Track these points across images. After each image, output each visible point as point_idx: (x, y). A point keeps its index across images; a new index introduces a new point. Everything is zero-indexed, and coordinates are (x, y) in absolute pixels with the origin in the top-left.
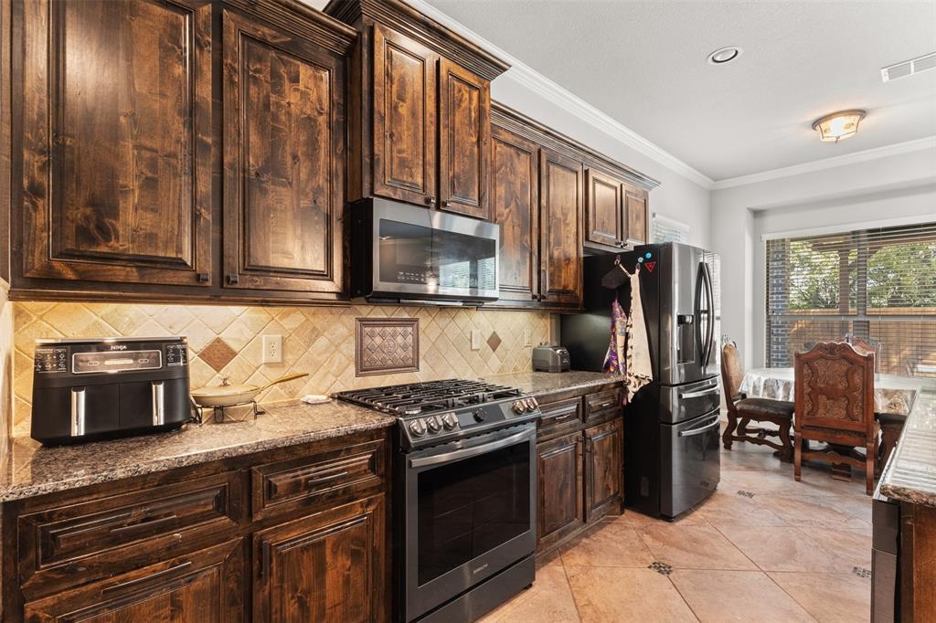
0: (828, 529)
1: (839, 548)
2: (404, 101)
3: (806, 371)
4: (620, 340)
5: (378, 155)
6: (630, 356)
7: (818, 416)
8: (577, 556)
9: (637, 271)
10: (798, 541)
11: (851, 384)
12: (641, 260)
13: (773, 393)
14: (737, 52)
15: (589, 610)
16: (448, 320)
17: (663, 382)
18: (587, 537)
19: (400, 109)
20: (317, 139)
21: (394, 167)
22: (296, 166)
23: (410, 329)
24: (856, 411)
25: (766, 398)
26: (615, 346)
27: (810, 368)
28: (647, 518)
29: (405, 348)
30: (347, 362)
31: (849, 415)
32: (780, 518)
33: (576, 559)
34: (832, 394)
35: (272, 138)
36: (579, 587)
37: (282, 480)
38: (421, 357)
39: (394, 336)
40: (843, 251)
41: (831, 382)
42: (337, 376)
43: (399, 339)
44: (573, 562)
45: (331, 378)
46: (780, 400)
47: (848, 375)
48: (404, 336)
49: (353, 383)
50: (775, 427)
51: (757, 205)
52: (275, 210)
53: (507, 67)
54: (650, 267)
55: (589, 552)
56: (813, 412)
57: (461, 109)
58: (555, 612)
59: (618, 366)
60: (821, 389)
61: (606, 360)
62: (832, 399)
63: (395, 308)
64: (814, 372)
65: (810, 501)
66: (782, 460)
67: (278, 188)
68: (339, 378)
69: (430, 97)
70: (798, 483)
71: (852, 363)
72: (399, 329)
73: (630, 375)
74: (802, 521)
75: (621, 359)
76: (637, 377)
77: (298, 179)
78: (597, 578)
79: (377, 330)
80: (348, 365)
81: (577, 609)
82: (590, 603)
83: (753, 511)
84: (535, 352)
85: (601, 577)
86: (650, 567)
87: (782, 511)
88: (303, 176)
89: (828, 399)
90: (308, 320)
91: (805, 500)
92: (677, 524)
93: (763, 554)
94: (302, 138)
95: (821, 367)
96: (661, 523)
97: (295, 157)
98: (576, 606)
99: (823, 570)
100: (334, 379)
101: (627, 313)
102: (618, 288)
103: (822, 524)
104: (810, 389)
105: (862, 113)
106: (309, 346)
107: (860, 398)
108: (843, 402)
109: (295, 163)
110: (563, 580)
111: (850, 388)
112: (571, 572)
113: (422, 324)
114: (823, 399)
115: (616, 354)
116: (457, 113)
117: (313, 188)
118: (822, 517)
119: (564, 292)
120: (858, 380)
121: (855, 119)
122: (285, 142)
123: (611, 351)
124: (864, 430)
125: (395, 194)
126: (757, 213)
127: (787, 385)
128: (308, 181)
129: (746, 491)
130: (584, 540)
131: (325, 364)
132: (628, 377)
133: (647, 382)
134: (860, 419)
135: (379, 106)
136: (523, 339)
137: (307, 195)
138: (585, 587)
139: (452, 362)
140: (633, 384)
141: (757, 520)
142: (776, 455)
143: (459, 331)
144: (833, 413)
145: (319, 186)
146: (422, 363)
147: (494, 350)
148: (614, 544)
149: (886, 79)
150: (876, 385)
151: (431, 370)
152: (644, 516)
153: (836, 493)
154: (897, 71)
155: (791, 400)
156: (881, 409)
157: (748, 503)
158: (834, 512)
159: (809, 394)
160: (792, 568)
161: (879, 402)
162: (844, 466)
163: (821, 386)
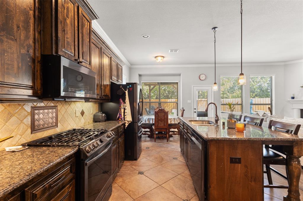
1: (168, 155)
2: (68, 18)
3: (157, 115)
4: (122, 110)
5: (60, 38)
6: (126, 115)
8: (119, 179)
9: (127, 90)
10: (162, 156)
12: (128, 87)
13: (149, 122)
14: (148, 36)
15: (131, 192)
16: (68, 106)
17: (134, 122)
18: (118, 172)
19: (67, 21)
20: (29, 21)
21: (65, 44)
22: (19, 32)
23: (54, 110)
24: (165, 124)
25: (148, 123)
26: (121, 113)
28: (130, 161)
29: (52, 118)
30: (27, 128)
31: (164, 125)
32: (157, 152)
33: (119, 180)
34: (161, 120)
35: (6, 14)
36: (125, 187)
37: (38, 190)
38: (58, 121)
39: (48, 113)
40: (150, 86)
41: (161, 118)
42: (21, 135)
43: (50, 115)
44: (119, 181)
45: (19, 137)
46: (151, 123)
47: (164, 116)
48: (52, 113)
49: (30, 137)
50: (148, 130)
51: (140, 73)
52: (7, 52)
53: (98, 18)
54: (131, 89)
55: (121, 176)
56: (158, 125)
57: (85, 28)
58: (122, 198)
59: (122, 118)
61: (118, 117)
63: (48, 101)
64: (158, 115)
65: (160, 146)
66: (150, 138)
67: (10, 41)
68: (23, 136)
69: (76, 19)
70: (155, 143)
71: (165, 113)
72: (50, 111)
73: (126, 121)
74: (161, 151)
75: (123, 116)
76: (128, 121)
77: (20, 39)
78: (128, 183)
79: (41, 111)
80: (27, 129)
81: (128, 194)
82: (130, 191)
83: (151, 152)
84: (94, 116)
85: (129, 182)
86: (138, 174)
87: (156, 150)
88: (22, 37)
89: (161, 122)
90: (5, 108)
92: (138, 160)
93: (158, 161)
94: (22, 19)
95: (159, 114)
96: (134, 161)
97: (18, 27)
98: (127, 193)
99: (169, 160)
100: (20, 137)
101: (125, 102)
102: (122, 95)
103: (164, 151)
105: (163, 57)
106: (6, 122)
107: (166, 121)
108: (163, 122)
109: (18, 30)
110: (119, 188)
111: (164, 119)
112: (120, 184)
113: (59, 108)
115: (121, 115)
116: (84, 29)
117: (27, 45)
118: (163, 149)
119: (106, 96)
120: (166, 117)
122: (13, 18)
123: (119, 114)
124: (166, 128)
125: (65, 55)
126: (140, 75)
127: (153, 119)
128: (25, 40)
129: (147, 147)
130: (118, 174)
131: (15, 130)
132: (125, 121)
133: (130, 122)
135: (60, 17)
136: (90, 111)
137: (24, 47)
138: (126, 187)
139: (69, 123)
140: (127, 123)
141: (153, 154)
142: (148, 137)
143: (72, 110)
144: (161, 125)
145: (30, 44)
146: (59, 124)
147: (82, 116)
148: (126, 171)
149: (169, 52)
150: (169, 118)
151: (62, 126)
152: (129, 161)
154: (172, 51)
155: (154, 123)
156: (169, 123)
157: (149, 150)
158: (164, 147)
159: (157, 121)
160: (164, 162)
161: (169, 121)
162: (162, 137)
163: (159, 119)
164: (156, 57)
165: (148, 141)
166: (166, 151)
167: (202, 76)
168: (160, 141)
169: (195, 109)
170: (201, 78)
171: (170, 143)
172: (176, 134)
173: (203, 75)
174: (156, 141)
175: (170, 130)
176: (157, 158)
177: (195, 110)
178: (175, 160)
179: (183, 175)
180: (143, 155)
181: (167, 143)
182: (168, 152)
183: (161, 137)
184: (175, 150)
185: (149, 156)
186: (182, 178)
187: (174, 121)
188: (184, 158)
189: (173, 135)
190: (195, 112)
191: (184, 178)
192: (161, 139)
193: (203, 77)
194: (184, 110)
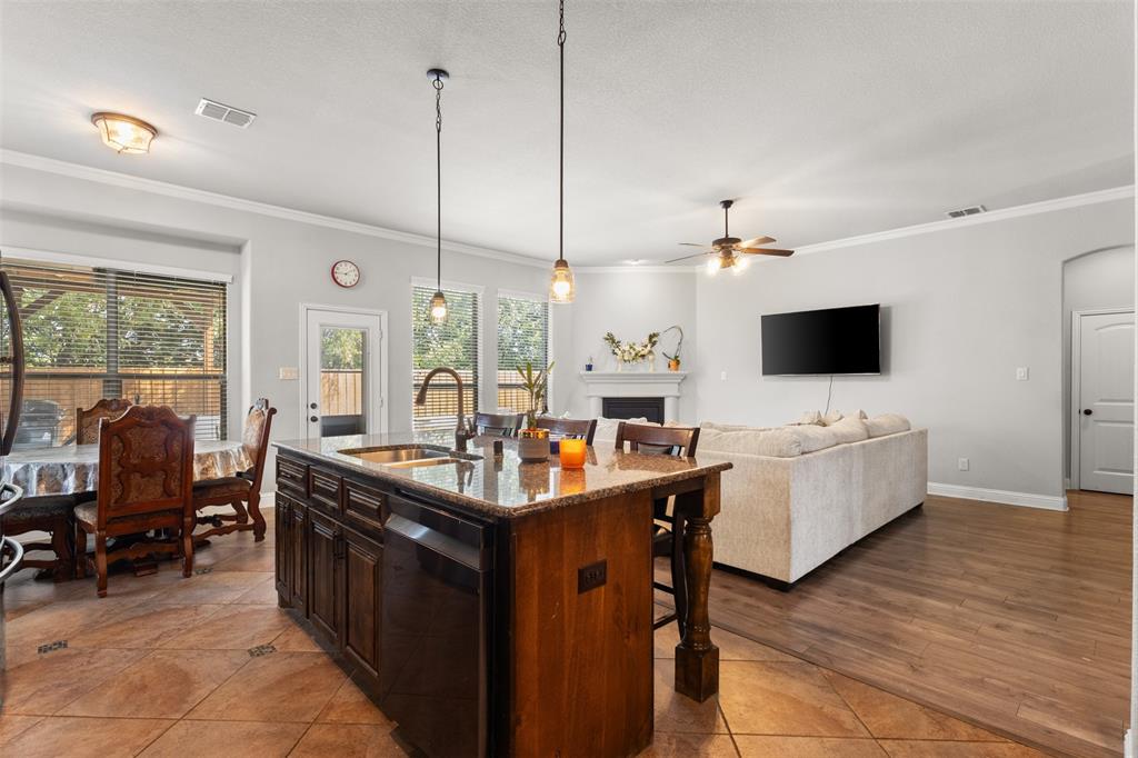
0: (190, 631)
3: (116, 445)
7: (129, 501)
10: (177, 662)
11: (170, 453)
13: (58, 485)
24: (174, 485)
25: (42, 494)
27: (122, 441)
31: (167, 492)
32: (130, 650)
34: (147, 470)
41: (147, 455)
46: (69, 492)
47: (167, 444)
50: (41, 537)
56: (122, 498)
60: (135, 465)
62: (148, 475)
64: (126, 445)
65: (141, 612)
70: (107, 600)
71: (170, 429)
74: (158, 639)
83: (89, 662)
87: (123, 641)
89: (142, 477)
91: (134, 614)
93: (159, 701)
95: (134, 436)
99: (230, 673)
103: (179, 629)
104: (120, 469)
105: (154, 131)
107: (179, 469)
108: (160, 477)
111: (169, 458)
114: (136, 478)
118: (171, 623)
120: (176, 448)
121: (147, 134)
124: (181, 505)
127: (82, 469)
129: (48, 643)
134: (178, 493)
141: (108, 669)
144: (146, 493)
150: (196, 451)
153: (157, 590)
154: (213, 110)
155: (90, 489)
156: (197, 477)
157: (70, 656)
158: (176, 611)
159: (118, 476)
160: (203, 692)
161: (197, 468)
162: (149, 557)
163: (134, 461)
164: (99, 116)
165: (42, 605)
166: (198, 628)
167: (342, 269)
168: (133, 584)
169: (314, 406)
170: (341, 278)
171: (206, 577)
172: (228, 530)
173: (350, 268)
174: (110, 591)
175: (199, 514)
176: (143, 688)
177: (312, 412)
178: (261, 661)
179: (333, 716)
180: (24, 702)
181: (186, 586)
182: (208, 631)
183: (138, 560)
184: (243, 610)
185: (77, 693)
186: (331, 738)
187: (226, 465)
188: (310, 635)
189: (210, 539)
190: (314, 419)
191: (343, 731)
192: (139, 569)
193: (347, 274)
194: (273, 411)
